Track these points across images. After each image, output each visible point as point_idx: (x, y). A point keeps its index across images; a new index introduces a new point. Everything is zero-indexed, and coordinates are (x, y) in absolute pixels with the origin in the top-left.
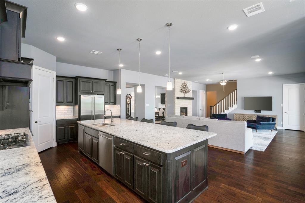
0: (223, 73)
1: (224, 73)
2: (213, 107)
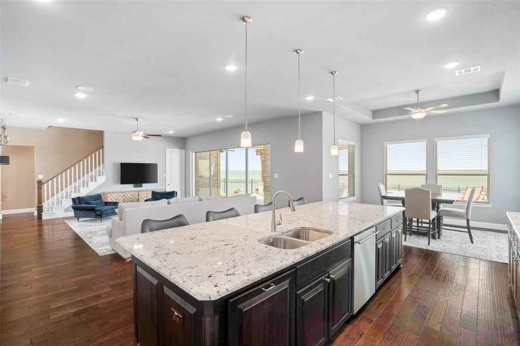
0: (137, 119)
1: (139, 120)
2: (46, 184)
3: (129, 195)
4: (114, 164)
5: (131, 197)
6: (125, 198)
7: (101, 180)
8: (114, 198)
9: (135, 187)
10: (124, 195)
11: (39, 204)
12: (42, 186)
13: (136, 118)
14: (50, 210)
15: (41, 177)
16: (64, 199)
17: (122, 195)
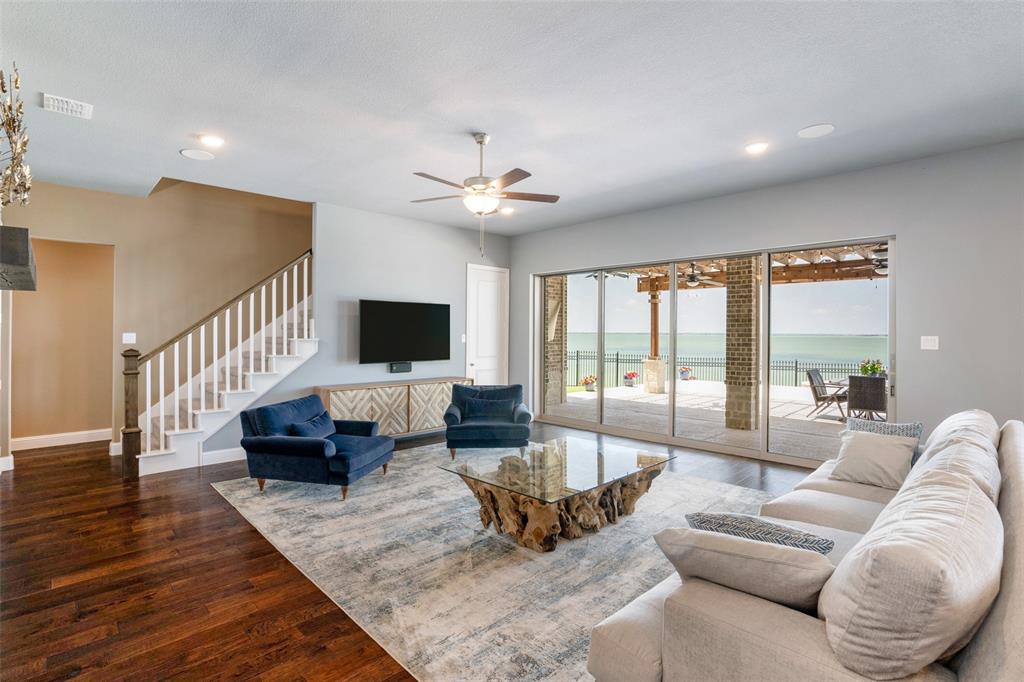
0: (482, 138)
2: (149, 363)
3: (385, 397)
4: (342, 304)
5: (390, 402)
6: (375, 406)
7: (306, 349)
8: (345, 405)
9: (392, 371)
10: (372, 398)
11: (127, 426)
12: (140, 369)
13: (474, 134)
14: (162, 447)
15: (130, 339)
16: (203, 409)
17: (367, 397)
